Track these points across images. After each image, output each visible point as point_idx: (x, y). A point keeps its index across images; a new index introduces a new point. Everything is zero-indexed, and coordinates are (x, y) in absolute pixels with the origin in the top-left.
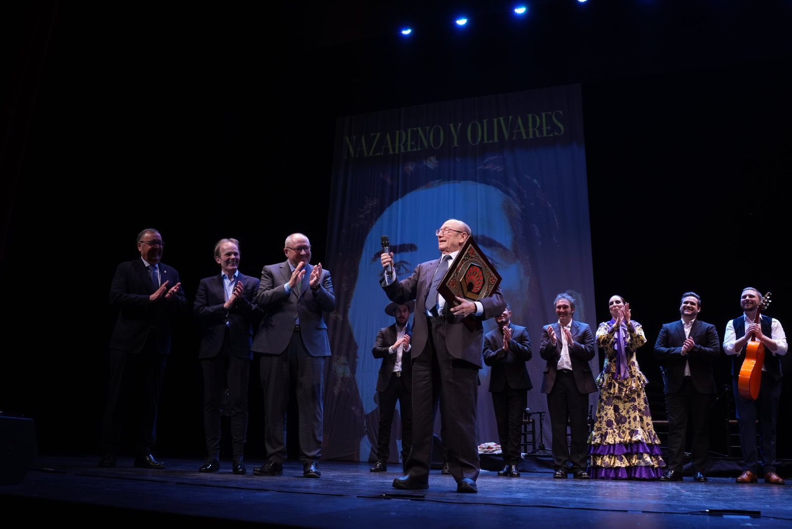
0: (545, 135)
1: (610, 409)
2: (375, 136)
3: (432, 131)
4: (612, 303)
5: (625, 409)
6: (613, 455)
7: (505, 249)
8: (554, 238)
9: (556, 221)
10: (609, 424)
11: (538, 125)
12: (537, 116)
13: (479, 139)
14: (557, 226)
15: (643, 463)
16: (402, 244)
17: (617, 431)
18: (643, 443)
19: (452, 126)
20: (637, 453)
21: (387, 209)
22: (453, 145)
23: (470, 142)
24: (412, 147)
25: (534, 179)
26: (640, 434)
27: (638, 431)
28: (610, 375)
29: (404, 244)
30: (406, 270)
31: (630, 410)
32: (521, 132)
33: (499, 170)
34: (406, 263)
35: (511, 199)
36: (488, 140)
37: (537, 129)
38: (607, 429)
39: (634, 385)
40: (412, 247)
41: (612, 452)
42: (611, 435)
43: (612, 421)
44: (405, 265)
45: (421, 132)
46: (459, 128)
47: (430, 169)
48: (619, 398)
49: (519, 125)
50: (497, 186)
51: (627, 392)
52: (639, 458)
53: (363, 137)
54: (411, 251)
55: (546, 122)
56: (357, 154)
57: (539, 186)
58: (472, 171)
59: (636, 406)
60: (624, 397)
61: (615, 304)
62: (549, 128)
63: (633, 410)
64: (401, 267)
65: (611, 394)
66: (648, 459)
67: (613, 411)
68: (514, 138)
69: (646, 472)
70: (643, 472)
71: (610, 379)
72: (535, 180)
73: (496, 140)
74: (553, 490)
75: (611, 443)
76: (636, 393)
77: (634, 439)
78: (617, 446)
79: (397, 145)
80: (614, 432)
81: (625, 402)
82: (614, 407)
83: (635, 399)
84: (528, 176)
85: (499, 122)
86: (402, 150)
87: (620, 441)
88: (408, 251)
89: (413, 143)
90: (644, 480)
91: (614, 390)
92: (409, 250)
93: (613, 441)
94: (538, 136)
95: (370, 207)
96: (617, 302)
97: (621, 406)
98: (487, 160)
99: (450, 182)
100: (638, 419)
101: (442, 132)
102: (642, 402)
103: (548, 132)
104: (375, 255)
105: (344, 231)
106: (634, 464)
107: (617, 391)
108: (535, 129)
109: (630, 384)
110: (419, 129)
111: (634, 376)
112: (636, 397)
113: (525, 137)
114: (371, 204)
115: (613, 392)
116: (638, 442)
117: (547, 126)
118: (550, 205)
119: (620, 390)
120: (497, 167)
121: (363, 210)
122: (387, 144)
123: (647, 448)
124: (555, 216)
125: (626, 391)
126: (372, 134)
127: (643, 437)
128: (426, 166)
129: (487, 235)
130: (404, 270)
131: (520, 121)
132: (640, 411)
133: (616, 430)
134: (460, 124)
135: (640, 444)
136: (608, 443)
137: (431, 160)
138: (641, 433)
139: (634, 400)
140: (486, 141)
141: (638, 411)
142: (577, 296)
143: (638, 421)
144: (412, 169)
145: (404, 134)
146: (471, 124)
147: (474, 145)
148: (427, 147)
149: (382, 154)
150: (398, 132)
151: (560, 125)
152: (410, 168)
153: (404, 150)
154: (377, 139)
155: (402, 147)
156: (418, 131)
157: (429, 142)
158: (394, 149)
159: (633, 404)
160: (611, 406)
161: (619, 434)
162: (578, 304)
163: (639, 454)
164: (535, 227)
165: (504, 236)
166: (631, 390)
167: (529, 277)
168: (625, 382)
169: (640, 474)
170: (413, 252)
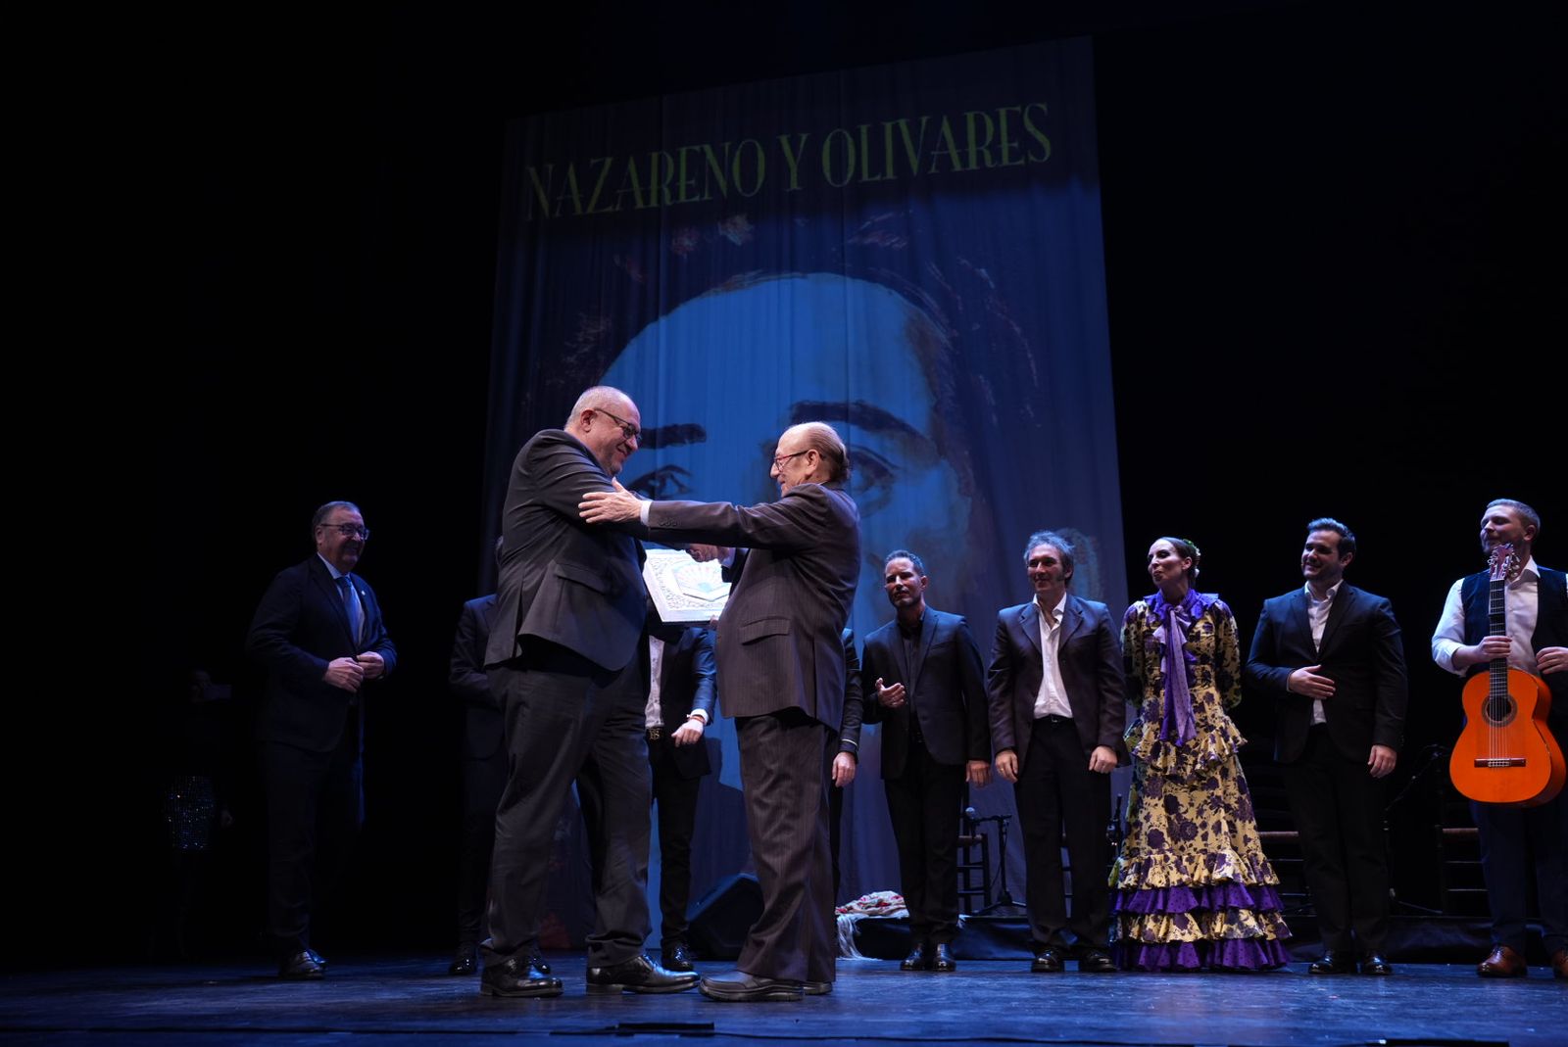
0: (1005, 161)
1: (1156, 805)
2: (601, 165)
3: (738, 153)
5: (1192, 805)
6: (1163, 913)
7: (913, 433)
8: (1028, 408)
9: (1033, 365)
10: (1155, 840)
11: (989, 139)
12: (986, 117)
13: (850, 174)
14: (1035, 377)
15: (1239, 931)
16: (670, 424)
17: (1173, 858)
18: (1237, 885)
19: (784, 140)
20: (1224, 909)
21: (633, 341)
22: (789, 187)
23: (829, 179)
24: (690, 192)
25: (980, 268)
26: (1229, 865)
27: (1224, 856)
28: (1157, 726)
29: (675, 426)
30: (681, 486)
31: (1206, 807)
32: (948, 156)
33: (896, 245)
34: (680, 470)
35: (925, 315)
36: (872, 174)
37: (987, 147)
38: (1151, 853)
39: (1212, 748)
40: (694, 433)
41: (1160, 906)
42: (1158, 869)
43: (1162, 834)
44: (678, 476)
45: (710, 156)
46: (802, 145)
47: (734, 244)
48: (1175, 778)
49: (943, 137)
50: (891, 284)
51: (1198, 767)
52: (1230, 921)
53: (571, 168)
54: (692, 442)
55: (1008, 131)
56: (558, 211)
57: (992, 285)
59: (1218, 797)
60: (1191, 776)
62: (1016, 145)
63: (1211, 808)
64: (669, 481)
65: (1157, 769)
66: (1251, 922)
67: (1162, 811)
68: (933, 170)
69: (1248, 953)
70: (1241, 954)
71: (1156, 734)
72: (983, 271)
73: (890, 174)
75: (1159, 885)
76: (1219, 767)
77: (1217, 876)
78: (1173, 892)
79: (654, 186)
80: (1167, 859)
81: (1193, 788)
82: (1165, 801)
83: (1217, 780)
84: (964, 261)
85: (897, 131)
86: (668, 201)
87: (1180, 880)
88: (684, 443)
89: (693, 182)
90: (1244, 972)
91: (1166, 762)
92: (687, 441)
93: (1164, 880)
94: (989, 163)
95: (592, 339)
96: (1161, 554)
97: (1183, 797)
98: (868, 223)
99: (784, 275)
100: (1225, 827)
101: (761, 155)
102: (1233, 788)
103: (1014, 155)
105: (528, 395)
106: (1219, 934)
107: (1172, 764)
108: (982, 148)
109: (1202, 748)
110: (707, 148)
111: (1211, 728)
112: (1218, 777)
113: (958, 167)
115: (1161, 766)
116: (1226, 883)
117: (1010, 141)
118: (1017, 330)
119: (1181, 761)
121: (575, 346)
122: (629, 184)
123: (1248, 896)
125: (1195, 762)
126: (593, 161)
127: (1238, 871)
128: (725, 238)
129: (870, 401)
130: (676, 489)
131: (946, 129)
132: (1228, 808)
133: (1170, 854)
134: (804, 137)
136: (1153, 885)
137: (735, 224)
138: (1233, 861)
139: (1213, 784)
140: (865, 177)
141: (1223, 810)
142: (1083, 541)
143: (1226, 833)
144: (691, 244)
145: (670, 160)
146: (829, 137)
147: (838, 186)
148: (725, 192)
149: (617, 209)
150: (655, 156)
151: (1041, 137)
152: (687, 242)
153: (672, 198)
154: (604, 173)
155: (666, 191)
156: (703, 153)
157: (730, 181)
158: (646, 196)
159: (1213, 794)
160: (1159, 799)
161: (1178, 864)
162: (1086, 563)
163: (1230, 911)
164: (983, 381)
165: (910, 404)
166: (1206, 761)
167: (970, 500)
168: (1191, 743)
169: (1235, 957)
170: (695, 445)
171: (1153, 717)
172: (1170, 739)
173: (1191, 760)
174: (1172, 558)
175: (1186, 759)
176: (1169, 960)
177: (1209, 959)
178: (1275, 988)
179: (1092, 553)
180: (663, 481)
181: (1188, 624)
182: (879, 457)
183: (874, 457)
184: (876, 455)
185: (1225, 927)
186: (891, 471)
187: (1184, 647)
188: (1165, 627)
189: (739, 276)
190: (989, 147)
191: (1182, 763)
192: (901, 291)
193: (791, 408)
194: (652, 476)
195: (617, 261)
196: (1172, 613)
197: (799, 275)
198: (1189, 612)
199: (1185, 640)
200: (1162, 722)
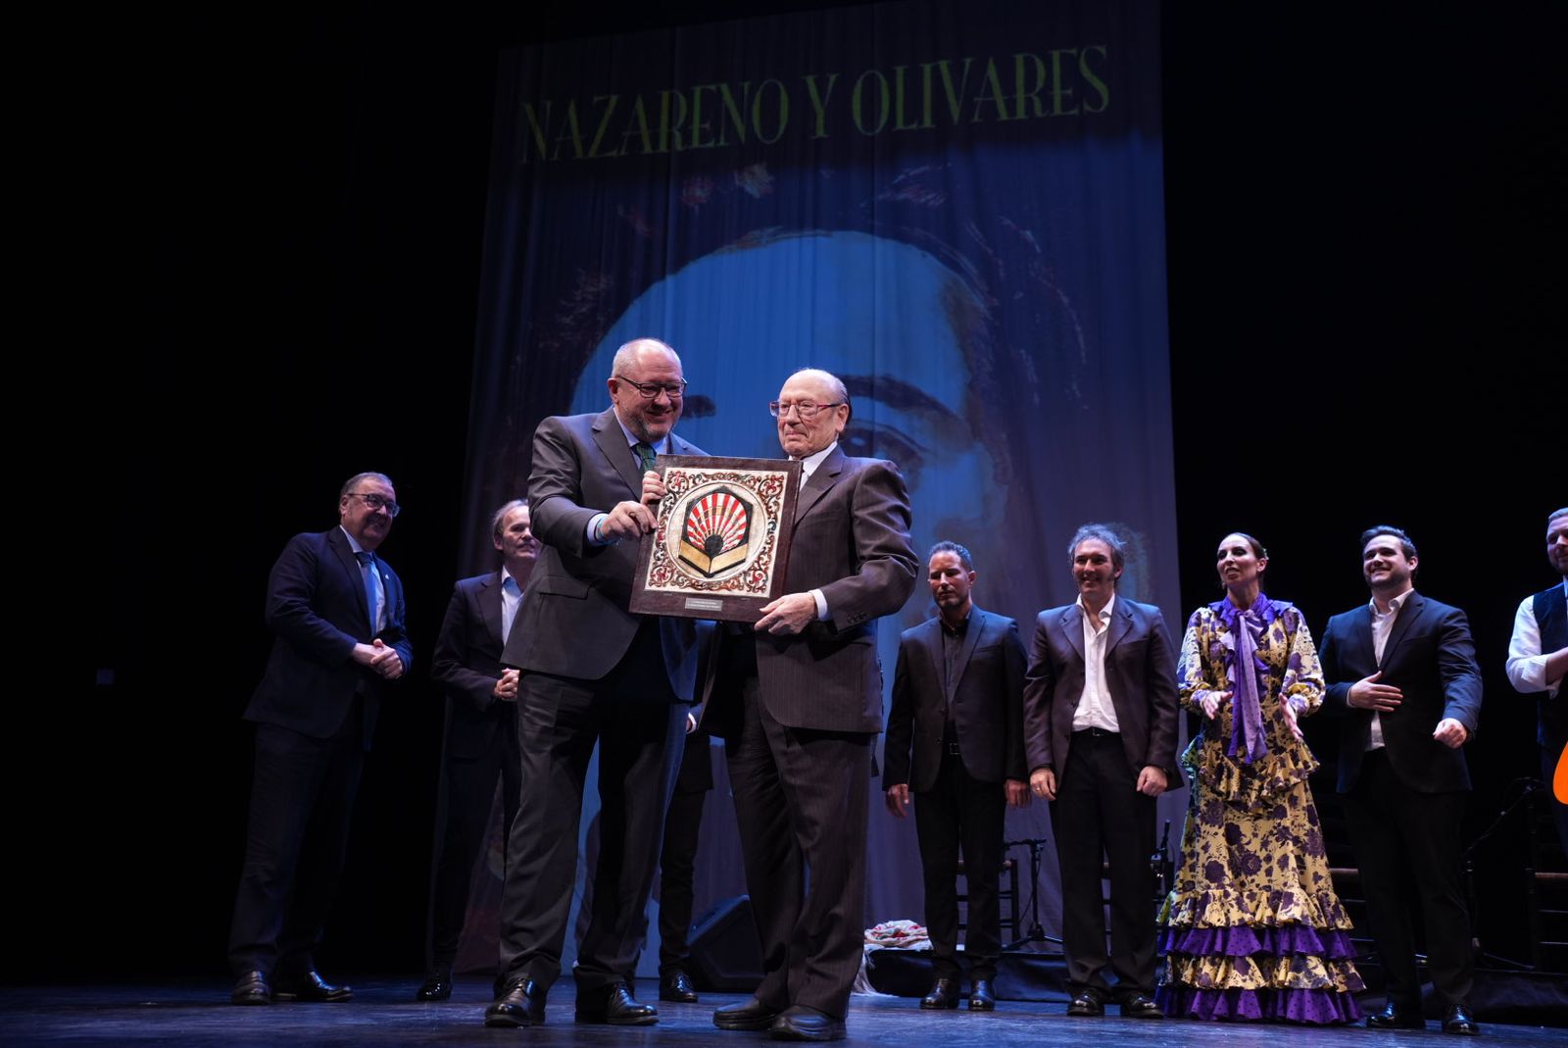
0: (1057, 110)
1: (1216, 834)
2: (606, 103)
3: (758, 94)
4: (1224, 553)
5: (1255, 835)
6: (1222, 955)
7: (944, 413)
8: (1075, 387)
9: (1081, 339)
10: (1214, 872)
11: (1040, 84)
12: (1037, 60)
13: (883, 121)
14: (1083, 354)
15: (1306, 981)
17: (1234, 894)
18: (1305, 928)
19: (810, 81)
20: (1289, 955)
21: (637, 300)
22: (815, 134)
23: (860, 127)
24: (704, 137)
25: (1025, 229)
26: (1298, 905)
27: (1292, 895)
28: (1219, 745)
31: (1271, 838)
32: (994, 103)
33: (932, 202)
35: (962, 281)
36: (907, 122)
37: (1038, 94)
38: (1209, 887)
40: (702, 406)
41: (1218, 947)
42: (1217, 905)
43: (1222, 866)
45: (728, 97)
46: (830, 87)
47: (751, 196)
48: (1239, 805)
49: (989, 83)
50: (926, 246)
51: (1265, 793)
52: (1296, 969)
53: (572, 106)
54: (699, 416)
55: (1062, 77)
56: (556, 153)
57: (1038, 249)
58: (862, 205)
59: (1286, 828)
60: (1256, 804)
61: (1229, 557)
62: (1069, 92)
63: (1277, 840)
65: (1220, 794)
66: (1321, 971)
67: (1222, 841)
68: (976, 119)
69: (1315, 1005)
70: (1308, 1006)
71: (1218, 754)
72: (1029, 234)
73: (928, 123)
75: (1218, 924)
76: (1288, 794)
77: (1282, 916)
78: (1234, 932)
79: (664, 128)
81: (1258, 817)
82: (1226, 830)
83: (1284, 810)
84: (1008, 222)
85: (936, 73)
86: (679, 147)
87: (1241, 920)
88: (690, 416)
89: (707, 126)
90: (1311, 1025)
91: (1228, 785)
92: (693, 414)
93: (1223, 919)
94: (1038, 113)
95: (590, 297)
96: (1238, 551)
97: (1246, 827)
98: (901, 177)
99: (806, 233)
100: (1293, 863)
101: (784, 97)
102: (1303, 819)
103: (1067, 103)
105: (518, 359)
106: (1283, 982)
107: (1235, 788)
108: (1032, 95)
109: (1270, 771)
110: (725, 88)
111: (1281, 750)
112: (1287, 805)
113: (1004, 115)
114: (592, 289)
115: (1223, 790)
116: (1293, 925)
117: (1063, 88)
118: (1065, 300)
119: (1244, 786)
120: (929, 197)
122: (637, 126)
123: (1317, 941)
124: (1078, 329)
125: (1261, 788)
126: (596, 99)
127: (1307, 913)
128: (741, 190)
129: (898, 376)
131: (992, 73)
133: (1230, 890)
134: (833, 78)
135: (1298, 930)
136: (1211, 924)
137: (752, 174)
138: (1302, 901)
139: (1281, 813)
140: (900, 125)
141: (1291, 843)
142: (1132, 538)
143: (1293, 869)
144: (703, 195)
145: (682, 100)
146: (862, 77)
147: (869, 134)
148: (743, 138)
149: (623, 153)
150: (665, 95)
151: (1099, 85)
152: (699, 193)
153: (683, 144)
154: (609, 111)
155: (677, 135)
156: (719, 92)
157: (749, 126)
158: (655, 140)
159: (1279, 824)
160: (1220, 828)
161: (1239, 901)
162: (1134, 561)
163: (1296, 956)
164: (1024, 357)
165: (943, 380)
166: (1273, 787)
167: (1006, 487)
168: (1258, 766)
169: (1301, 1010)
170: (703, 419)
172: (1234, 759)
173: (1257, 784)
174: (1249, 557)
175: (1251, 783)
176: (1226, 1007)
177: (1271, 1007)
179: (1141, 551)
181: (1260, 629)
182: (909, 439)
183: (902, 440)
184: (904, 436)
186: (920, 454)
187: (1254, 653)
188: (1232, 633)
189: (756, 233)
190: (1040, 95)
191: (1246, 788)
192: (936, 253)
195: (621, 211)
196: (1242, 618)
197: (823, 232)
198: (1260, 617)
199: (1256, 647)
200: (1226, 743)
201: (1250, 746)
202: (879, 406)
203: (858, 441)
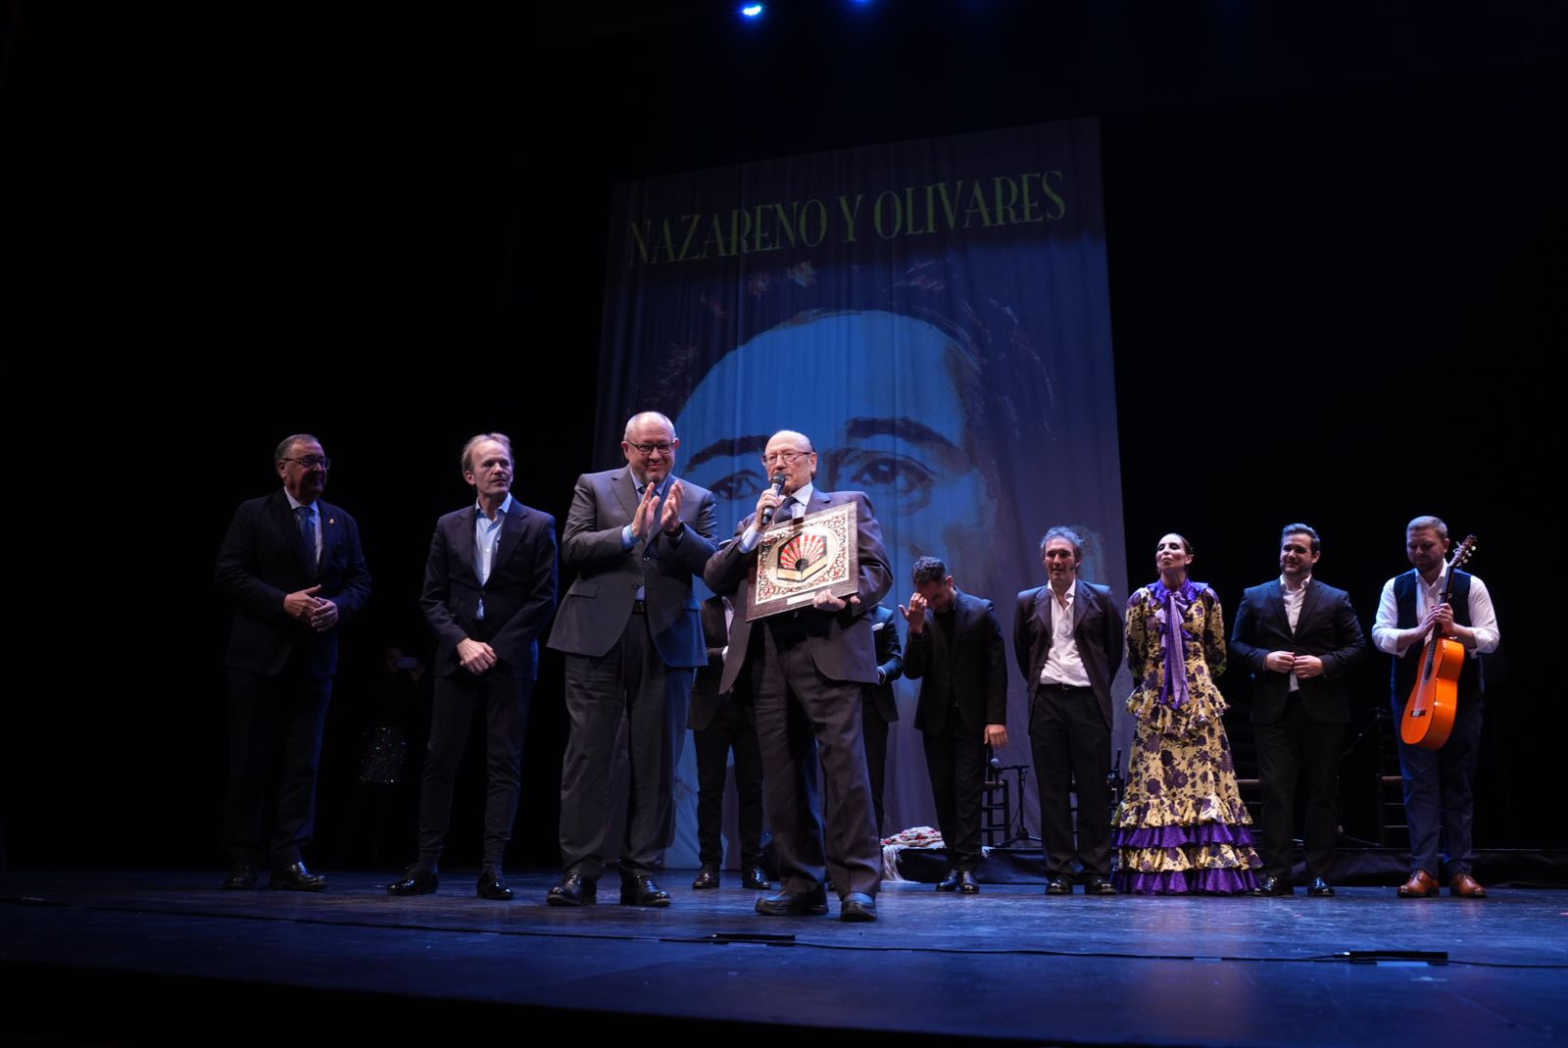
0: (1027, 218)
1: (1155, 758)
2: (691, 220)
3: (804, 211)
4: (1162, 548)
5: (1183, 758)
6: (1158, 847)
7: (949, 445)
8: (1046, 424)
9: (1050, 388)
10: (1153, 787)
11: (1014, 199)
12: (1011, 182)
13: (898, 228)
14: (1052, 400)
15: (1220, 862)
16: (745, 436)
17: (1167, 802)
18: (1220, 824)
19: (843, 201)
20: (1208, 844)
21: (715, 366)
22: (847, 239)
23: (880, 232)
24: (764, 242)
25: (1006, 307)
26: (1214, 808)
27: (1210, 801)
28: (1156, 693)
29: (750, 437)
30: (754, 487)
31: (1195, 760)
32: (979, 215)
34: (754, 474)
35: (959, 346)
36: (915, 228)
37: (1012, 206)
38: (1149, 798)
39: (1202, 712)
41: (1156, 842)
42: (1156, 809)
43: (1159, 782)
44: (752, 479)
45: (781, 213)
46: (857, 205)
48: (1171, 737)
49: (975, 198)
50: (931, 320)
51: (1190, 727)
52: (1213, 854)
53: (666, 225)
55: (1030, 194)
56: (654, 258)
57: (1016, 321)
59: (1206, 752)
60: (1183, 735)
62: (1036, 205)
63: (1200, 761)
64: (744, 483)
65: (1157, 729)
66: (1230, 855)
67: (1160, 763)
68: (967, 225)
69: (1226, 880)
70: (1221, 881)
71: (1155, 699)
72: (1009, 310)
73: (931, 229)
74: (1047, 918)
75: (1156, 825)
76: (1207, 728)
77: (1203, 816)
78: (1167, 829)
79: (734, 238)
80: (1162, 803)
81: (1185, 745)
82: (1162, 755)
83: (1204, 739)
84: (992, 301)
85: (936, 192)
86: (745, 249)
87: (1173, 821)
88: (757, 451)
89: (766, 234)
90: (1223, 894)
91: (1164, 723)
92: (760, 450)
93: (1160, 821)
94: (1013, 220)
95: (681, 364)
96: (1173, 546)
97: (1176, 752)
98: (912, 269)
99: (842, 312)
100: (1211, 777)
101: (823, 212)
102: (1218, 745)
103: (1034, 212)
104: (691, 460)
106: (1204, 864)
107: (1168, 725)
108: (1008, 207)
109: (1194, 710)
110: (779, 207)
111: (1201, 695)
112: (1206, 735)
113: (987, 223)
114: (684, 358)
115: (1161, 726)
116: (1211, 823)
117: (1031, 202)
118: (1037, 358)
119: (1176, 722)
122: (714, 237)
123: (1228, 833)
124: (1048, 380)
125: (1188, 723)
126: (684, 218)
127: (1221, 813)
130: (749, 489)
131: (978, 192)
132: (1213, 761)
133: (1165, 799)
134: (859, 198)
135: (1214, 826)
136: (1151, 825)
137: (801, 269)
138: (1217, 805)
139: (1202, 741)
140: (910, 231)
141: (1209, 763)
142: (1089, 536)
143: (1211, 782)
144: (764, 286)
145: (747, 215)
146: (881, 196)
147: (887, 238)
148: (793, 243)
149: (704, 256)
150: (735, 213)
151: (1058, 200)
152: (761, 285)
153: (749, 249)
154: (694, 226)
155: (744, 242)
156: (775, 210)
157: (798, 234)
158: (728, 247)
159: (1201, 750)
160: (1157, 754)
161: (1171, 807)
162: (1093, 554)
163: (1213, 846)
164: (1008, 402)
165: (947, 421)
166: (1196, 722)
167: (996, 501)
168: (1184, 707)
169: (1216, 884)
171: (1152, 686)
172: (1167, 704)
173: (1184, 721)
174: (1181, 551)
175: (1180, 720)
176: (1161, 885)
177: (1195, 884)
178: (1248, 908)
179: (1098, 546)
180: (739, 482)
181: (1186, 607)
182: (922, 465)
183: (917, 465)
184: (919, 463)
185: (1209, 858)
186: (930, 476)
187: (1181, 626)
188: (1164, 609)
189: (805, 312)
190: (1014, 207)
191: (1177, 724)
192: (940, 326)
193: (847, 424)
194: (731, 479)
195: (703, 299)
196: (1172, 598)
197: (855, 312)
198: (1185, 597)
199: (1182, 621)
200: (1160, 690)
201: (1177, 696)
202: (900, 441)
203: (884, 468)
